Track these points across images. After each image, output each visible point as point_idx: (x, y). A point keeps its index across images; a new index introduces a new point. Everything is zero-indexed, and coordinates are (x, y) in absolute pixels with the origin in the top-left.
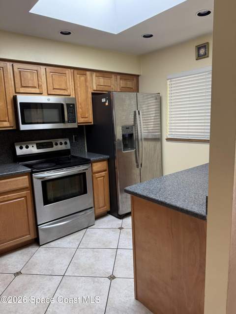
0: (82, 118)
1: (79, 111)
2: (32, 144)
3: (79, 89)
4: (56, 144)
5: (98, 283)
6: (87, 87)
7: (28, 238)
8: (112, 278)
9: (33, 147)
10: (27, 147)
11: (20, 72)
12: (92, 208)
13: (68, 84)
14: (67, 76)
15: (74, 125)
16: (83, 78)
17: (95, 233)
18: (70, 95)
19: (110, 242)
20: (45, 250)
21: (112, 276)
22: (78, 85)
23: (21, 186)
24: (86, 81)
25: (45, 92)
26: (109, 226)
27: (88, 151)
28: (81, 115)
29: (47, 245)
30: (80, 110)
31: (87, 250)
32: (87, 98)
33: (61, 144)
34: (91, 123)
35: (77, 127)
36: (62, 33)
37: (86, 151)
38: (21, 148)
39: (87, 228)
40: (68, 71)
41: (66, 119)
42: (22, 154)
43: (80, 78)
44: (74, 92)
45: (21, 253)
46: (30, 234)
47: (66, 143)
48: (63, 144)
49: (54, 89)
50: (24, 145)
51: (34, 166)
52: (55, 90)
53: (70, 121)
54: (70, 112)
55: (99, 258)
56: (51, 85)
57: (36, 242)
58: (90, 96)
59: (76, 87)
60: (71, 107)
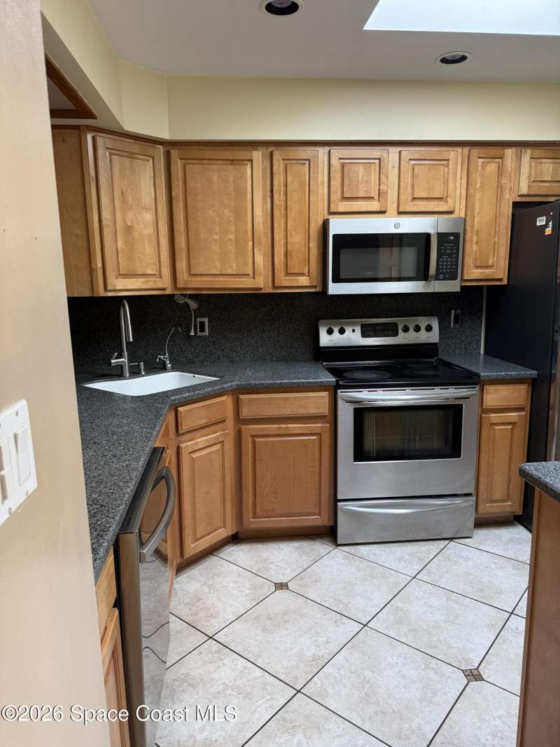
0: (477, 267)
1: (471, 250)
2: (354, 324)
3: (478, 195)
4: (406, 329)
5: (437, 673)
6: (500, 188)
7: (315, 520)
8: (474, 676)
9: (354, 331)
10: (342, 331)
11: (343, 165)
12: (470, 495)
13: (451, 184)
14: (451, 166)
15: (453, 286)
16: (492, 167)
17: (467, 558)
18: (451, 213)
19: (499, 592)
20: (346, 558)
21: (475, 672)
22: (478, 185)
23: (313, 411)
24: (500, 172)
25: (392, 208)
26: (510, 554)
27: (486, 353)
28: (475, 259)
29: (351, 547)
30: (474, 246)
31: (434, 589)
32: (497, 216)
33: (417, 329)
34: (500, 280)
35: (457, 289)
36: (444, 61)
37: (482, 351)
38: (330, 332)
39: (451, 539)
40: (454, 154)
41: (432, 270)
42: (331, 344)
43: (483, 167)
44: (463, 202)
45: (300, 548)
46: (320, 515)
47: (429, 328)
48: (423, 330)
49: (414, 199)
50: (336, 325)
51: (345, 374)
52: (416, 202)
53: (441, 276)
54: (446, 254)
55: (457, 617)
56: (409, 189)
57: (330, 534)
58: (508, 210)
59: (471, 191)
60: (449, 241)
